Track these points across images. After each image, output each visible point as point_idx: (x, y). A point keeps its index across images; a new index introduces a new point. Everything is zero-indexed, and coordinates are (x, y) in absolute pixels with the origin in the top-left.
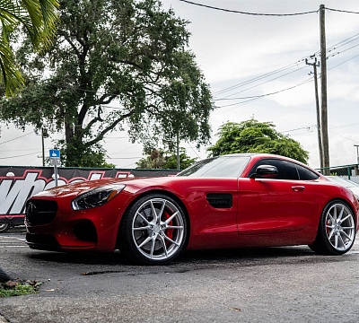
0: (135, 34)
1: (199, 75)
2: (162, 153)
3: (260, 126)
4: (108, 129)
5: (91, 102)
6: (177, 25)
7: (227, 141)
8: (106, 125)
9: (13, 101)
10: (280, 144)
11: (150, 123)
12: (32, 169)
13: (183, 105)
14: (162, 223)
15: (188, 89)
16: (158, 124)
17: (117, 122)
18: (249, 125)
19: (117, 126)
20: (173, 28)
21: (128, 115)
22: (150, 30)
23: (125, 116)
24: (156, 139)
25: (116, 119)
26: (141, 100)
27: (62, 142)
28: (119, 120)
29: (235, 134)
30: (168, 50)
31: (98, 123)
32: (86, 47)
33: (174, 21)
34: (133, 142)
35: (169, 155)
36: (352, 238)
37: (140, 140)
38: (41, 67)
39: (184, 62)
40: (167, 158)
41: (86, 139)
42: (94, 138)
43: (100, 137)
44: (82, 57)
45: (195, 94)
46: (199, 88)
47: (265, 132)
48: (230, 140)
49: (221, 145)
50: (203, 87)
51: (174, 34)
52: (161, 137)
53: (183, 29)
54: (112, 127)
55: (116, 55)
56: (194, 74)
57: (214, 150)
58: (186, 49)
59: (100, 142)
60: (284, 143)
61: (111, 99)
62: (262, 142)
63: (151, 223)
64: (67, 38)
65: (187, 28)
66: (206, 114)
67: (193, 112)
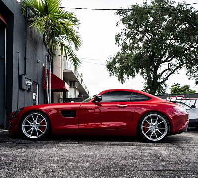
4: (170, 74)
28: (176, 69)
34: (189, 79)
37: (193, 77)
43: (166, 79)
54: (173, 73)
59: (166, 82)
61: (172, 59)
63: (32, 123)
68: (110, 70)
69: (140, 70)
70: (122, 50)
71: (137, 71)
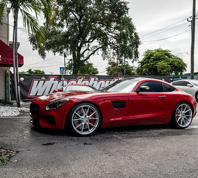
0: (103, 10)
1: (133, 28)
2: (117, 64)
3: (164, 51)
4: (92, 54)
5: (84, 42)
6: (123, 4)
7: (147, 59)
8: (91, 52)
9: (50, 42)
10: (173, 60)
11: (111, 51)
12: (52, 76)
13: (125, 43)
14: (87, 117)
15: (127, 35)
16: (115, 51)
17: (96, 51)
18: (158, 51)
19: (96, 53)
20: (121, 6)
21: (101, 48)
22: (110, 7)
23: (99, 48)
24: (114, 58)
25: (95, 49)
26: (106, 40)
27: (71, 60)
28: (97, 50)
29: (151, 55)
30: (119, 17)
31: (88, 51)
32: (81, 17)
33: (122, 2)
34: (104, 59)
35: (121, 65)
36: (190, 121)
37: (107, 58)
38: (63, 26)
39: (126, 22)
40: (120, 66)
41: (82, 59)
42: (85, 58)
43: (88, 58)
44: (79, 21)
45: (132, 37)
46: (133, 35)
47: (166, 54)
48: (149, 58)
49: (145, 61)
50: (135, 34)
51: (121, 9)
52: (116, 57)
53: (126, 6)
54: (93, 53)
55: (94, 20)
56: (131, 28)
57: (141, 63)
58: (127, 16)
59: (88, 60)
60: (175, 60)
61: (93, 40)
62: (164, 59)
63: (82, 117)
64: (73, 13)
65: (128, 6)
66: (137, 47)
67: (131, 46)
70: (44, 24)
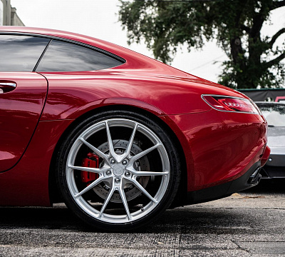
68: (130, 28)
69: (216, 31)
71: (209, 33)
